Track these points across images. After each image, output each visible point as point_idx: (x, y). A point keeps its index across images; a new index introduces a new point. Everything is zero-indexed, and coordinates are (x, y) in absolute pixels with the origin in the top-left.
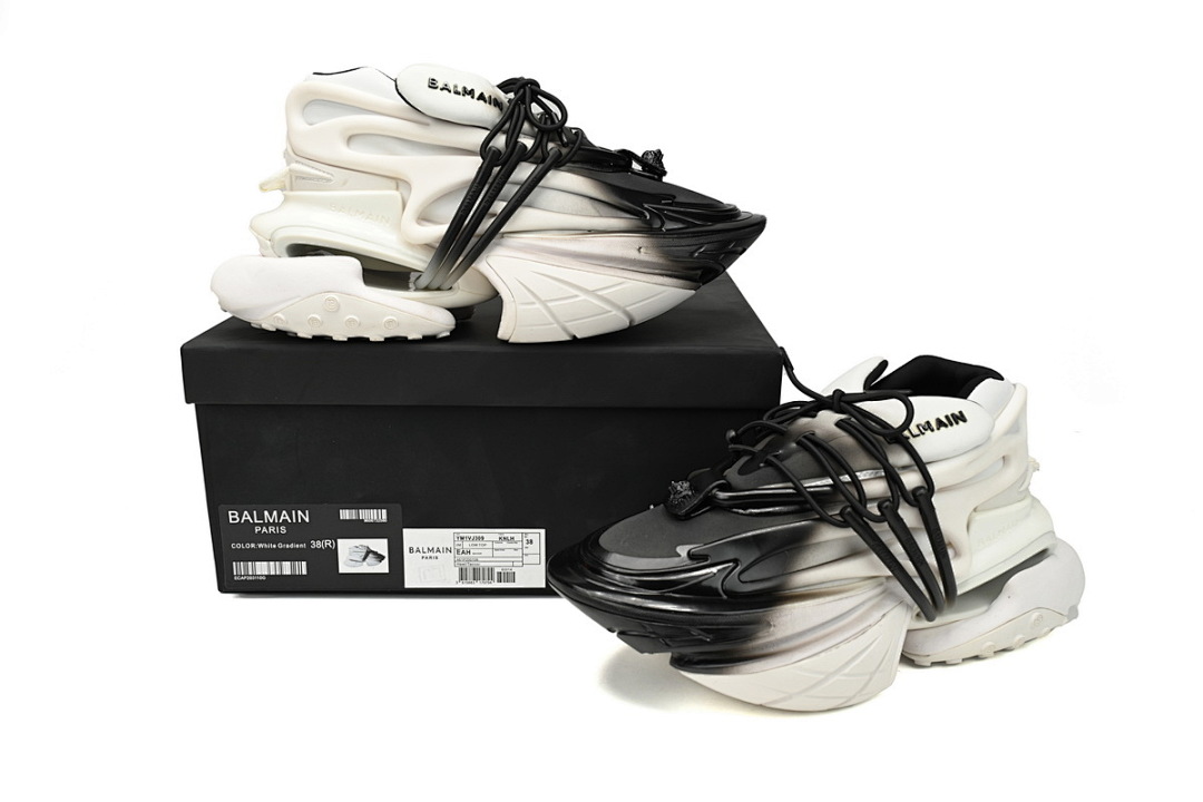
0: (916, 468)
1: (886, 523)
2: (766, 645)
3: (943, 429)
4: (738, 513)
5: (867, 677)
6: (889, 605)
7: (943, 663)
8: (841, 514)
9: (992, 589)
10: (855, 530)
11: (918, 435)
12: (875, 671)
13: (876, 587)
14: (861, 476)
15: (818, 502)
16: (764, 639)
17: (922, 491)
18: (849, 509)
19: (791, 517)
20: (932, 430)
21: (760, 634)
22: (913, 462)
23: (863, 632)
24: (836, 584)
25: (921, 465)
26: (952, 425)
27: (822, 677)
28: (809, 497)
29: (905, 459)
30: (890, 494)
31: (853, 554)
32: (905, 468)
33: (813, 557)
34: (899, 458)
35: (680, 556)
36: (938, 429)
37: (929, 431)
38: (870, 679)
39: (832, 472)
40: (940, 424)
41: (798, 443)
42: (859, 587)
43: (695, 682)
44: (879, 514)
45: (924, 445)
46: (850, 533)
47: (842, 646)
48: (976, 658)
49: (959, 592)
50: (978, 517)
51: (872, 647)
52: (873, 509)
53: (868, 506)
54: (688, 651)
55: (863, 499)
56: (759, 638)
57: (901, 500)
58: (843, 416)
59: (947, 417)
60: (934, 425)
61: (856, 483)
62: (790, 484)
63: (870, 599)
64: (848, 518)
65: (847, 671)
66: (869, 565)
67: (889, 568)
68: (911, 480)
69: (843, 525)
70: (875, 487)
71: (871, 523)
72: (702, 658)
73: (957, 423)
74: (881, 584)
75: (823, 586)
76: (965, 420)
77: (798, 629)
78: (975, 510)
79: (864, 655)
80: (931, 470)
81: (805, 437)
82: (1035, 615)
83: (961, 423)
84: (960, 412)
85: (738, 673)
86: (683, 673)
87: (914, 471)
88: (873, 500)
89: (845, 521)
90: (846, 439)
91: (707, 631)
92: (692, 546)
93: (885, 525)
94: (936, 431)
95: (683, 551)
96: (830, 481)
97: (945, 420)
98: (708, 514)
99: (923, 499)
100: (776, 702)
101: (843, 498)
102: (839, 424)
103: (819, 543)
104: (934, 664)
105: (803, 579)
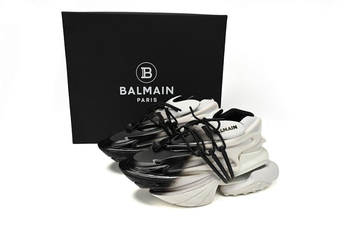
0: (221, 141)
1: (211, 156)
2: (174, 188)
3: (230, 130)
4: (171, 151)
5: (204, 198)
6: (213, 178)
7: (232, 195)
8: (198, 153)
9: (247, 175)
10: (202, 158)
11: (223, 132)
12: (207, 197)
13: (209, 173)
14: (205, 142)
15: (192, 149)
16: (173, 186)
17: (222, 147)
18: (200, 151)
19: (185, 153)
20: (227, 131)
21: (172, 185)
22: (220, 139)
23: (204, 185)
24: (197, 172)
25: (222, 140)
26: (233, 129)
27: (190, 198)
28: (190, 148)
29: (218, 138)
30: (213, 148)
31: (202, 164)
32: (218, 141)
33: (190, 164)
34: (217, 138)
35: (153, 162)
36: (229, 130)
37: (226, 131)
38: (205, 199)
39: (197, 141)
40: (230, 129)
41: (191, 132)
42: (203, 173)
43: (156, 197)
44: (209, 153)
45: (224, 135)
46: (201, 158)
47: (196, 189)
48: (242, 194)
49: (235, 176)
50: (242, 155)
51: (205, 190)
52: (207, 152)
53: (206, 151)
54: (153, 188)
55: (205, 149)
56: (172, 186)
57: (216, 150)
58: (204, 125)
59: (232, 127)
60: (228, 129)
61: (203, 144)
62: (185, 144)
63: (207, 177)
64: (200, 154)
65: (197, 196)
66: (206, 167)
67: (212, 168)
68: (219, 144)
69: (199, 156)
70: (209, 145)
71: (206, 156)
72: (157, 190)
73: (234, 129)
74: (211, 173)
75: (193, 172)
76: (237, 128)
77: (183, 184)
78: (242, 153)
79: (203, 192)
80: (225, 142)
81: (193, 131)
82: (259, 183)
83: (235, 129)
84: (236, 126)
85: (165, 195)
86: (152, 194)
87: (220, 142)
88: (207, 149)
89: (199, 155)
90: (203, 131)
91: (157, 183)
92: (157, 160)
93: (211, 157)
94: (228, 131)
95: (154, 161)
96: (196, 143)
97: (231, 128)
98: (163, 151)
99: (223, 149)
100: (177, 203)
101: (199, 148)
102: (202, 127)
103: (192, 161)
104: (229, 195)
105: (187, 170)
